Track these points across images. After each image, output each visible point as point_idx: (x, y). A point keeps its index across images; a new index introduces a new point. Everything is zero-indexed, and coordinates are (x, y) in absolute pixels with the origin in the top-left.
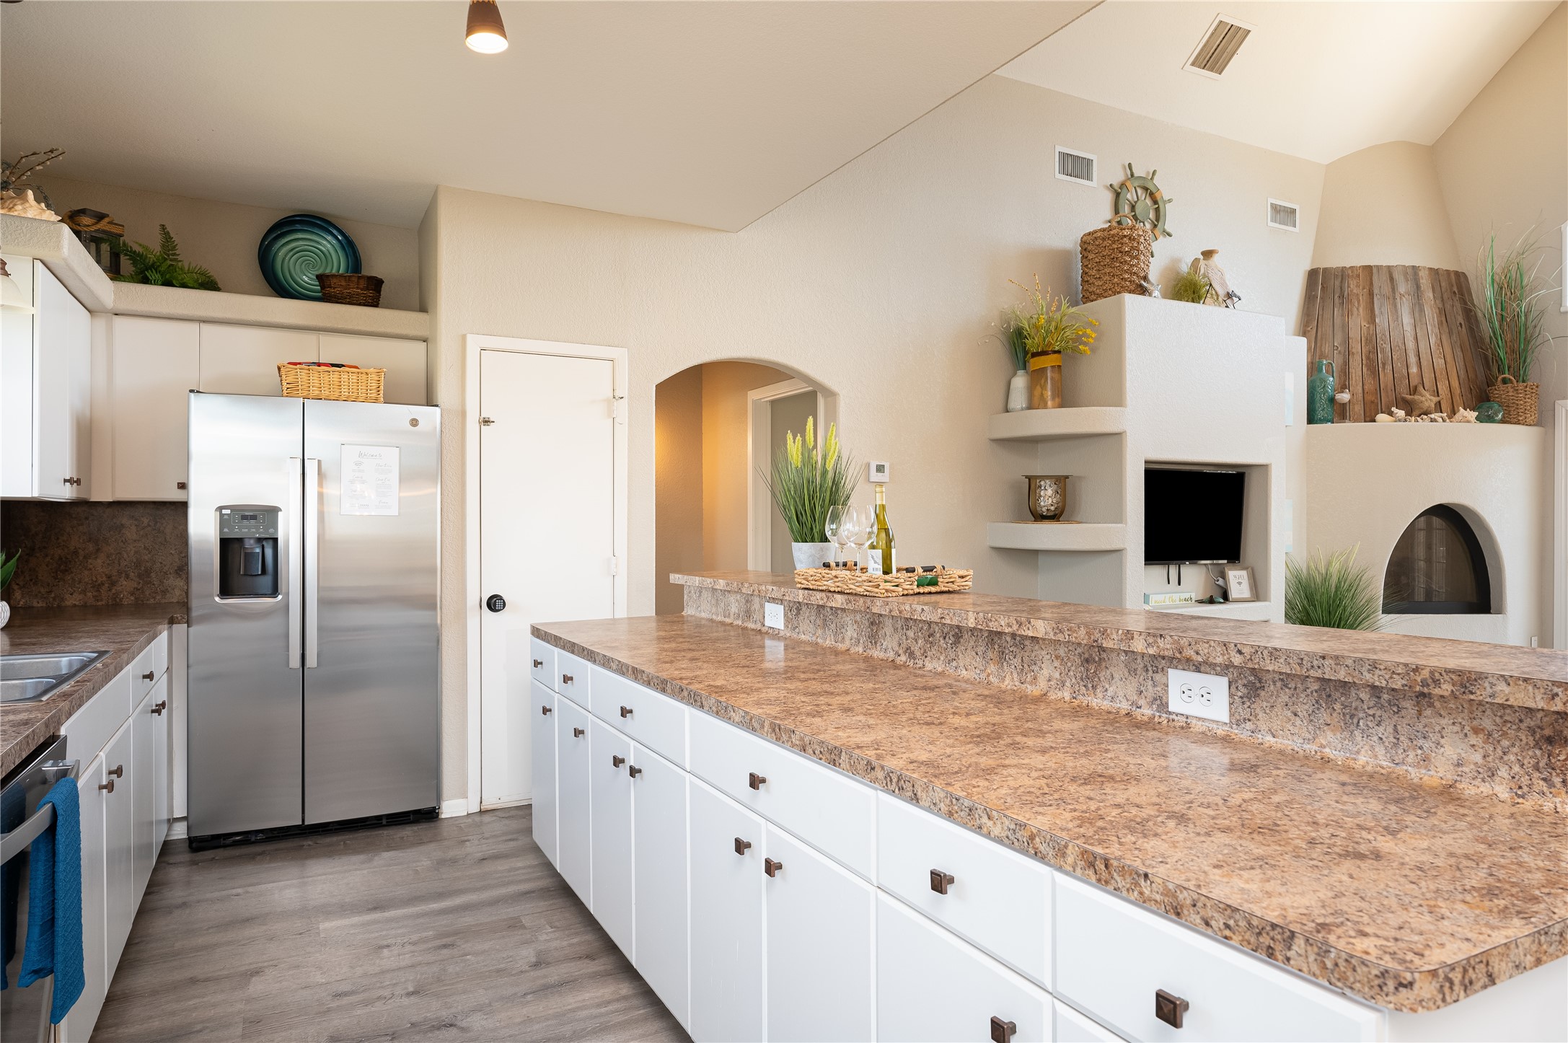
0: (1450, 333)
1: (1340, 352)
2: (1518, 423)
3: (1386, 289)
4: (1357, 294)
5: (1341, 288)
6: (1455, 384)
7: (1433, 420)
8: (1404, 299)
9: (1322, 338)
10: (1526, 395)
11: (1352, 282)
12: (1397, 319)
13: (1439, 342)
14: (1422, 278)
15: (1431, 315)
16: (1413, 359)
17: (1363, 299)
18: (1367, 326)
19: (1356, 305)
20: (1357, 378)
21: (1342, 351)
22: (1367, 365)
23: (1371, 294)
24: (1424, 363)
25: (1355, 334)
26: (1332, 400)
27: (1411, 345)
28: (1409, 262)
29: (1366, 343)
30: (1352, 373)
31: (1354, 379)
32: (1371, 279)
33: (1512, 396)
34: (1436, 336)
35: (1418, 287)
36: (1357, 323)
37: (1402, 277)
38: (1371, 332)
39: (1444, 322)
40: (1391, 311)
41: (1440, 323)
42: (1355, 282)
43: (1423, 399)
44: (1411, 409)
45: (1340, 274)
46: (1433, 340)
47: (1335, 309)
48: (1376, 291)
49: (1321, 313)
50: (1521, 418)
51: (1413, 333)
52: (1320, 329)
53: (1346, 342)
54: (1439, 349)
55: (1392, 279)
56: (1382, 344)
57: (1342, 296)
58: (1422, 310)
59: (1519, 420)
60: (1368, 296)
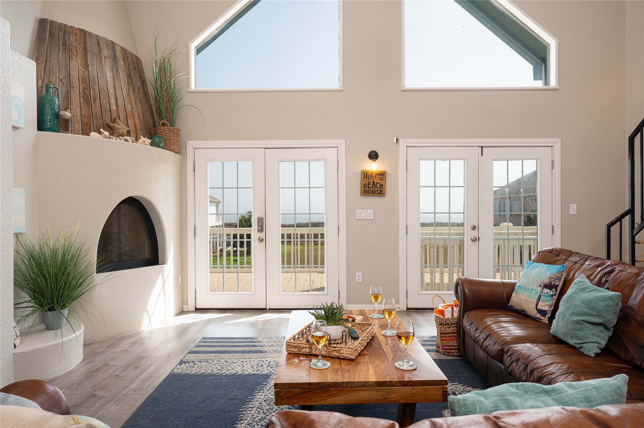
0: (134, 90)
1: (63, 84)
2: (170, 150)
3: (96, 50)
4: (76, 47)
5: (64, 38)
6: (137, 122)
7: (126, 140)
8: (107, 60)
9: (50, 71)
10: (174, 134)
11: (72, 37)
12: (103, 71)
13: (128, 94)
14: (117, 51)
15: (123, 76)
16: (113, 101)
17: (80, 51)
18: (83, 70)
19: (75, 53)
20: (77, 105)
21: (66, 83)
22: (83, 97)
23: (85, 49)
24: (120, 105)
25: (74, 73)
26: (57, 116)
27: (111, 91)
28: (109, 38)
29: (82, 82)
30: (73, 100)
31: (74, 105)
32: (85, 39)
33: (168, 134)
34: (126, 90)
35: (115, 56)
36: (76, 66)
37: (105, 46)
38: (86, 75)
39: (131, 83)
40: (99, 65)
41: (128, 82)
42: (74, 38)
43: (120, 127)
44: (113, 131)
45: (63, 28)
46: (124, 92)
47: (60, 52)
48: (89, 49)
49: (49, 52)
50: (172, 148)
51: (113, 84)
52: (48, 64)
53: (68, 77)
54: (128, 98)
55: (99, 44)
56: (93, 85)
57: (64, 44)
58: (117, 71)
59: (171, 149)
60: (83, 50)
